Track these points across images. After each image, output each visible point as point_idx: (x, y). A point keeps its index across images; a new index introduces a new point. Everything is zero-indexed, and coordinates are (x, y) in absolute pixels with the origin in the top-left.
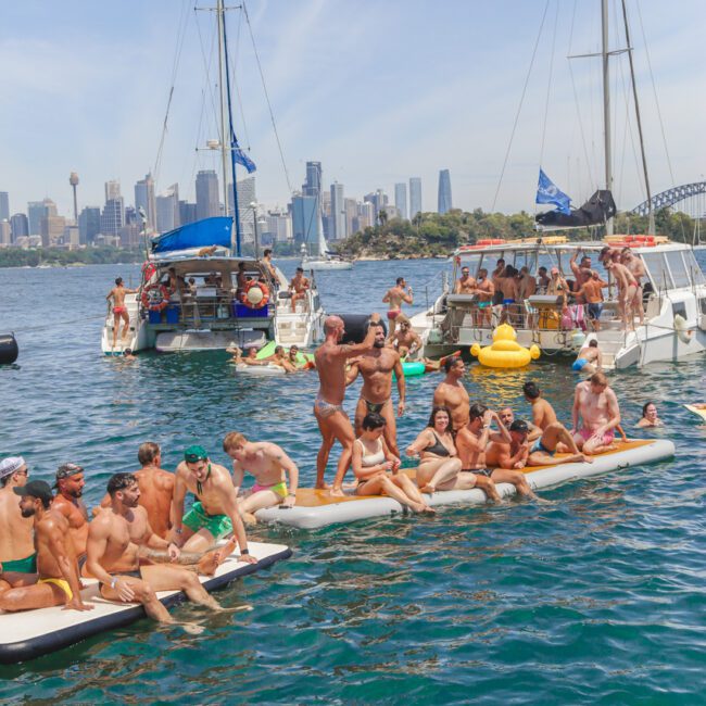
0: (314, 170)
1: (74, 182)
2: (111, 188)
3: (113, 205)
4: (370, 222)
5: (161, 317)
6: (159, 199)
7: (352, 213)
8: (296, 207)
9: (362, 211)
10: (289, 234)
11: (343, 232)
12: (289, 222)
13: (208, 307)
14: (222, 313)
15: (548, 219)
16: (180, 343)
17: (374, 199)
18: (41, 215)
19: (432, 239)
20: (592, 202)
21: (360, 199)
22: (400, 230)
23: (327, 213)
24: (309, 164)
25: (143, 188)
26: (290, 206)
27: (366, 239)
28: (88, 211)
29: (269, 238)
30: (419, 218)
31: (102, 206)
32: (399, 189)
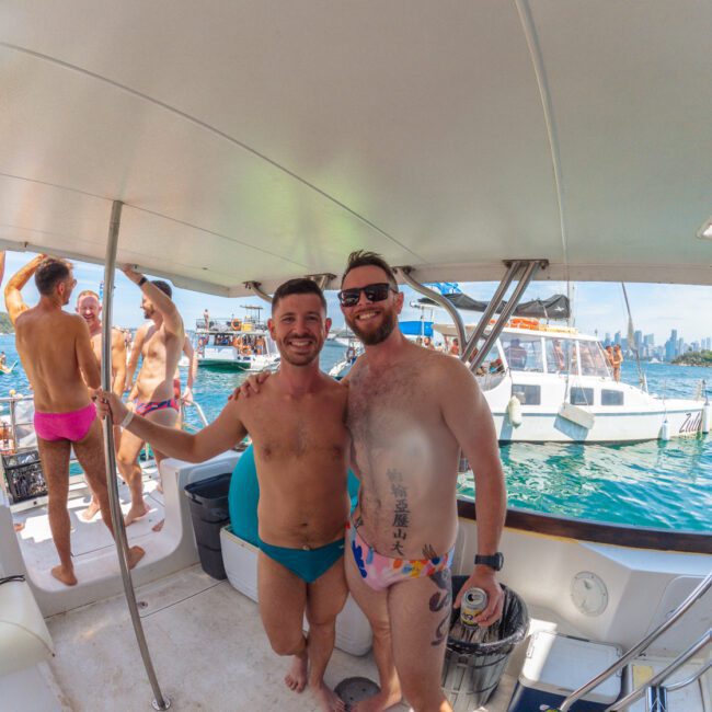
0: (674, 333)
2: (607, 335)
3: (607, 340)
7: (686, 348)
8: (668, 345)
9: (690, 347)
10: (664, 354)
11: (682, 352)
12: (664, 350)
17: (694, 344)
19: (706, 359)
21: (689, 344)
22: (696, 356)
23: (677, 347)
24: (673, 331)
25: (617, 335)
26: (666, 345)
27: (684, 358)
30: (703, 352)
32: (703, 341)
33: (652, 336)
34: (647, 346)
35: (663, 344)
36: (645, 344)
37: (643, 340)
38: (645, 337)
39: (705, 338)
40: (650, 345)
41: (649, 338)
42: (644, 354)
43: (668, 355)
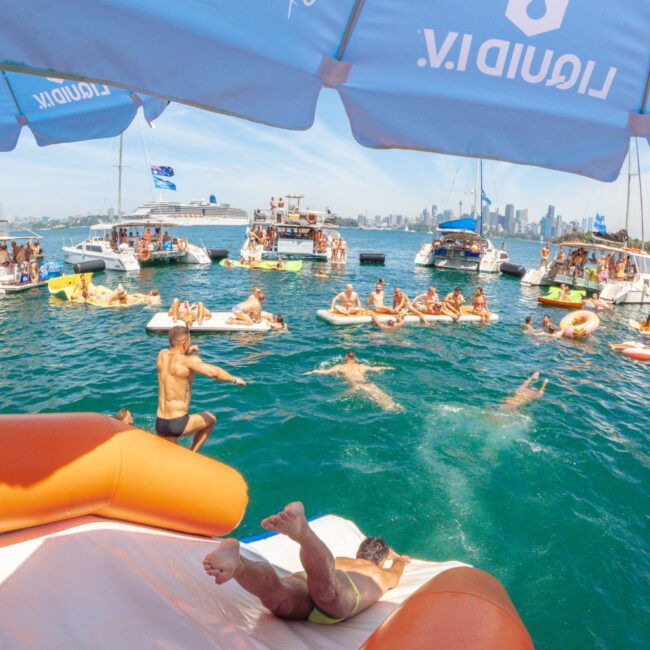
0: (551, 209)
1: (461, 204)
3: (473, 214)
4: (570, 232)
5: (439, 252)
6: (492, 213)
7: (565, 227)
8: (543, 222)
9: (569, 227)
10: (539, 232)
11: (560, 233)
12: (539, 228)
13: (457, 251)
14: (462, 254)
15: (598, 234)
16: (442, 263)
17: (574, 223)
18: (448, 213)
20: (620, 233)
21: (568, 222)
23: (554, 225)
24: (550, 207)
26: (541, 222)
28: (465, 215)
29: (530, 233)
31: (469, 213)
32: (584, 220)
33: (525, 211)
34: (519, 222)
35: (538, 220)
36: (517, 220)
37: (515, 216)
38: (518, 212)
39: (587, 217)
40: (523, 222)
41: (521, 214)
42: (516, 231)
43: (543, 233)
